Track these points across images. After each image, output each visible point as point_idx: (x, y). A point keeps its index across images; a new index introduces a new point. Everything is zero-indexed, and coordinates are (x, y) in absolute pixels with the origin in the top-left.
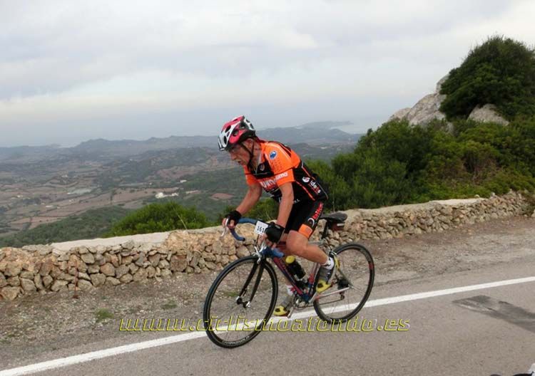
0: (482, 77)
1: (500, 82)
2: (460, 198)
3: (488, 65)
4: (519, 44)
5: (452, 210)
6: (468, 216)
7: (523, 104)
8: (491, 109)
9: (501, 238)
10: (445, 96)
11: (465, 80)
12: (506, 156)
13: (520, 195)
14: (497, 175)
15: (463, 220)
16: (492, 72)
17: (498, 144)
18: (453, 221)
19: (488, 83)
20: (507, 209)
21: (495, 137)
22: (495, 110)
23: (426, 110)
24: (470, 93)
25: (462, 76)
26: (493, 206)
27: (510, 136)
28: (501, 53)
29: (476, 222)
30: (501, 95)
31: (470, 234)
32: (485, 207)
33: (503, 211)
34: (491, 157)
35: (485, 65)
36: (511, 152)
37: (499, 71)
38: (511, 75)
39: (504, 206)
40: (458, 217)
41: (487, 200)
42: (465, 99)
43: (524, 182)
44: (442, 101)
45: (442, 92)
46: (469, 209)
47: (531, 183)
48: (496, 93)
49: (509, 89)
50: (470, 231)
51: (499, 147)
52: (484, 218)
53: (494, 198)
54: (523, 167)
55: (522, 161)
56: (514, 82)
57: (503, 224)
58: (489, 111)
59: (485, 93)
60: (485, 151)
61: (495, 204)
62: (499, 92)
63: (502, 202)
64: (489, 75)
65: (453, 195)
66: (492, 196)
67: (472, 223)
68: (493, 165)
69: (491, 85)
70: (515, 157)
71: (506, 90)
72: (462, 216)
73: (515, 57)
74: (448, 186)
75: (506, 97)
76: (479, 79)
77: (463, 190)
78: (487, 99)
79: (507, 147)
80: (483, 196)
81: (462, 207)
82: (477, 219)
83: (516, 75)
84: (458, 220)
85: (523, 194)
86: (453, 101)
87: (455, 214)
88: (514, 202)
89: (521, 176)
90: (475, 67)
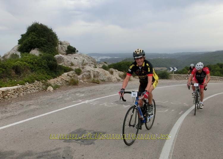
0: (32, 37)
1: (39, 40)
2: (8, 86)
3: (34, 33)
4: (45, 26)
5: (1, 92)
6: (13, 94)
7: (49, 48)
8: (37, 50)
9: (26, 102)
10: (20, 45)
11: (26, 39)
12: (35, 67)
13: (41, 82)
14: (30, 75)
15: (10, 97)
16: (35, 35)
17: (32, 62)
18: (3, 97)
19: (34, 39)
20: (35, 89)
21: (30, 60)
22: (39, 50)
23: (14, 51)
24: (28, 43)
25: (25, 37)
26: (27, 88)
27: (37, 59)
28: (38, 29)
29: (18, 96)
30: (40, 45)
31: (13, 102)
32: (23, 89)
33: (33, 90)
34: (28, 68)
35: (33, 33)
36: (37, 65)
37: (38, 35)
38: (43, 37)
39: (34, 88)
40: (6, 95)
41: (23, 86)
42: (26, 46)
43: (43, 77)
44: (18, 47)
45: (19, 44)
46: (13, 91)
47: (46, 77)
48: (38, 44)
49: (42, 42)
50: (13, 101)
51: (32, 64)
52: (23, 94)
53: (27, 85)
54: (43, 71)
55: (43, 69)
56: (44, 39)
57: (32, 95)
58: (37, 51)
59: (33, 43)
60: (24, 65)
61: (28, 88)
62: (39, 44)
63: (32, 86)
64: (34, 37)
65: (5, 86)
66: (27, 84)
67: (15, 97)
68: (29, 71)
69: (35, 40)
70: (39, 67)
71: (41, 43)
72: (8, 95)
73: (44, 31)
74: (3, 81)
75: (42, 45)
76: (30, 38)
77: (11, 83)
78: (35, 46)
79: (36, 63)
80: (21, 85)
81: (8, 91)
82: (19, 95)
83: (45, 37)
84: (7, 97)
85: (42, 82)
86: (22, 47)
87: (4, 94)
88: (38, 86)
89: (42, 75)
90: (29, 33)
